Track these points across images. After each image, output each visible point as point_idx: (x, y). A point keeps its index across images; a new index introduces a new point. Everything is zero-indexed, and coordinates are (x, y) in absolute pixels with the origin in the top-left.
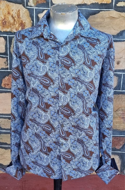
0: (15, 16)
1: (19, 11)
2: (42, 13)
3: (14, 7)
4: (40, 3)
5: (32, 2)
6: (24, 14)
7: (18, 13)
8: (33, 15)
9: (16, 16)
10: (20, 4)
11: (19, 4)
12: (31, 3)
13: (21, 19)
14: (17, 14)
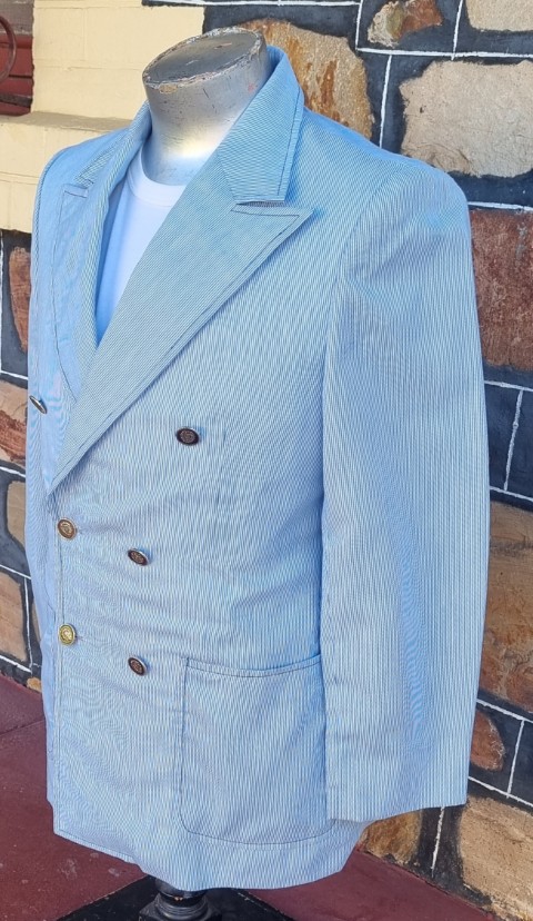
0: (314, 93)
1: (332, 66)
2: (417, 80)
3: (317, 50)
4: (416, 27)
5: (384, 26)
6: (349, 82)
7: (325, 78)
8: (379, 87)
9: (319, 93)
10: (340, 35)
11: (334, 38)
12: (382, 27)
13: (333, 109)
14: (322, 81)
